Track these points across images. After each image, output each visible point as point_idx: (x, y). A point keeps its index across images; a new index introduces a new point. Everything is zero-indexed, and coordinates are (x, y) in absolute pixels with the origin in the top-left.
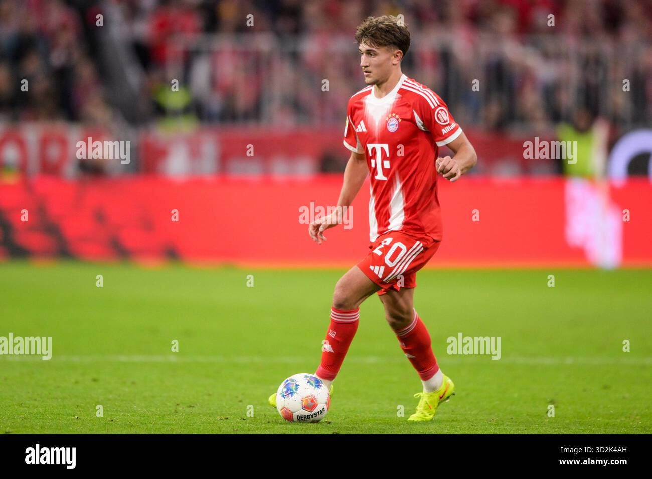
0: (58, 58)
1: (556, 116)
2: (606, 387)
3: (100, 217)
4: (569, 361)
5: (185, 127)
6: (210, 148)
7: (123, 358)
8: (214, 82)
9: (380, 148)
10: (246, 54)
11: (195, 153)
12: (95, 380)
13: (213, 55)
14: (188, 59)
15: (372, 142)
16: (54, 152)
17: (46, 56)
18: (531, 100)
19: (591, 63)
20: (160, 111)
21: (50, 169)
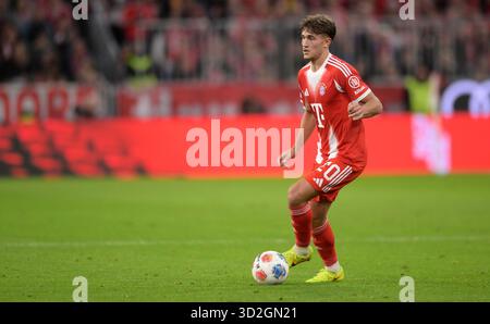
0: (59, 38)
1: (403, 70)
2: (442, 257)
3: (90, 146)
4: (416, 239)
5: (148, 83)
6: (165, 98)
7: (109, 243)
8: (167, 52)
9: (317, 106)
10: (188, 32)
11: (155, 101)
12: (90, 258)
13: (166, 33)
14: (150, 36)
15: (313, 102)
16: (58, 102)
17: (51, 37)
18: (386, 60)
19: (427, 33)
20: (131, 73)
21: (56, 114)
